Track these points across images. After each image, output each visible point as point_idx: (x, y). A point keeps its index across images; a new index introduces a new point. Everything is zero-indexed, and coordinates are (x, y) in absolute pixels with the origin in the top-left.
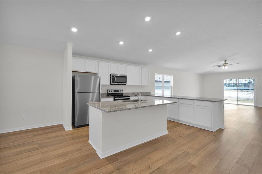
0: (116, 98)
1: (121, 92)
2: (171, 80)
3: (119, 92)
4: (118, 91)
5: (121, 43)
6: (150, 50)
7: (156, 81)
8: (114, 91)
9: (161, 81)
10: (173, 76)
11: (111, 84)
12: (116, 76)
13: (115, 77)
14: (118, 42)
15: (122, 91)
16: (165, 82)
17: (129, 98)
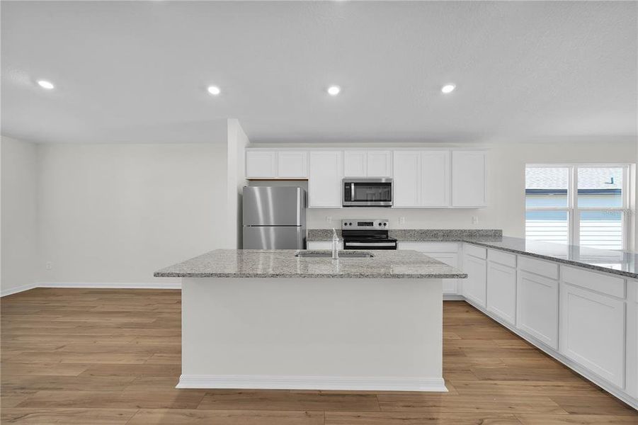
0: (347, 244)
1: (382, 228)
2: (625, 185)
3: (376, 227)
4: (371, 224)
5: (334, 91)
6: (448, 89)
7: (530, 192)
8: (360, 224)
9: (564, 192)
10: (634, 166)
11: (344, 206)
12: (356, 184)
13: (353, 187)
14: (325, 90)
15: (385, 224)
16: (581, 192)
17: (393, 244)
